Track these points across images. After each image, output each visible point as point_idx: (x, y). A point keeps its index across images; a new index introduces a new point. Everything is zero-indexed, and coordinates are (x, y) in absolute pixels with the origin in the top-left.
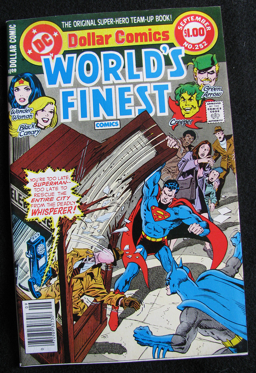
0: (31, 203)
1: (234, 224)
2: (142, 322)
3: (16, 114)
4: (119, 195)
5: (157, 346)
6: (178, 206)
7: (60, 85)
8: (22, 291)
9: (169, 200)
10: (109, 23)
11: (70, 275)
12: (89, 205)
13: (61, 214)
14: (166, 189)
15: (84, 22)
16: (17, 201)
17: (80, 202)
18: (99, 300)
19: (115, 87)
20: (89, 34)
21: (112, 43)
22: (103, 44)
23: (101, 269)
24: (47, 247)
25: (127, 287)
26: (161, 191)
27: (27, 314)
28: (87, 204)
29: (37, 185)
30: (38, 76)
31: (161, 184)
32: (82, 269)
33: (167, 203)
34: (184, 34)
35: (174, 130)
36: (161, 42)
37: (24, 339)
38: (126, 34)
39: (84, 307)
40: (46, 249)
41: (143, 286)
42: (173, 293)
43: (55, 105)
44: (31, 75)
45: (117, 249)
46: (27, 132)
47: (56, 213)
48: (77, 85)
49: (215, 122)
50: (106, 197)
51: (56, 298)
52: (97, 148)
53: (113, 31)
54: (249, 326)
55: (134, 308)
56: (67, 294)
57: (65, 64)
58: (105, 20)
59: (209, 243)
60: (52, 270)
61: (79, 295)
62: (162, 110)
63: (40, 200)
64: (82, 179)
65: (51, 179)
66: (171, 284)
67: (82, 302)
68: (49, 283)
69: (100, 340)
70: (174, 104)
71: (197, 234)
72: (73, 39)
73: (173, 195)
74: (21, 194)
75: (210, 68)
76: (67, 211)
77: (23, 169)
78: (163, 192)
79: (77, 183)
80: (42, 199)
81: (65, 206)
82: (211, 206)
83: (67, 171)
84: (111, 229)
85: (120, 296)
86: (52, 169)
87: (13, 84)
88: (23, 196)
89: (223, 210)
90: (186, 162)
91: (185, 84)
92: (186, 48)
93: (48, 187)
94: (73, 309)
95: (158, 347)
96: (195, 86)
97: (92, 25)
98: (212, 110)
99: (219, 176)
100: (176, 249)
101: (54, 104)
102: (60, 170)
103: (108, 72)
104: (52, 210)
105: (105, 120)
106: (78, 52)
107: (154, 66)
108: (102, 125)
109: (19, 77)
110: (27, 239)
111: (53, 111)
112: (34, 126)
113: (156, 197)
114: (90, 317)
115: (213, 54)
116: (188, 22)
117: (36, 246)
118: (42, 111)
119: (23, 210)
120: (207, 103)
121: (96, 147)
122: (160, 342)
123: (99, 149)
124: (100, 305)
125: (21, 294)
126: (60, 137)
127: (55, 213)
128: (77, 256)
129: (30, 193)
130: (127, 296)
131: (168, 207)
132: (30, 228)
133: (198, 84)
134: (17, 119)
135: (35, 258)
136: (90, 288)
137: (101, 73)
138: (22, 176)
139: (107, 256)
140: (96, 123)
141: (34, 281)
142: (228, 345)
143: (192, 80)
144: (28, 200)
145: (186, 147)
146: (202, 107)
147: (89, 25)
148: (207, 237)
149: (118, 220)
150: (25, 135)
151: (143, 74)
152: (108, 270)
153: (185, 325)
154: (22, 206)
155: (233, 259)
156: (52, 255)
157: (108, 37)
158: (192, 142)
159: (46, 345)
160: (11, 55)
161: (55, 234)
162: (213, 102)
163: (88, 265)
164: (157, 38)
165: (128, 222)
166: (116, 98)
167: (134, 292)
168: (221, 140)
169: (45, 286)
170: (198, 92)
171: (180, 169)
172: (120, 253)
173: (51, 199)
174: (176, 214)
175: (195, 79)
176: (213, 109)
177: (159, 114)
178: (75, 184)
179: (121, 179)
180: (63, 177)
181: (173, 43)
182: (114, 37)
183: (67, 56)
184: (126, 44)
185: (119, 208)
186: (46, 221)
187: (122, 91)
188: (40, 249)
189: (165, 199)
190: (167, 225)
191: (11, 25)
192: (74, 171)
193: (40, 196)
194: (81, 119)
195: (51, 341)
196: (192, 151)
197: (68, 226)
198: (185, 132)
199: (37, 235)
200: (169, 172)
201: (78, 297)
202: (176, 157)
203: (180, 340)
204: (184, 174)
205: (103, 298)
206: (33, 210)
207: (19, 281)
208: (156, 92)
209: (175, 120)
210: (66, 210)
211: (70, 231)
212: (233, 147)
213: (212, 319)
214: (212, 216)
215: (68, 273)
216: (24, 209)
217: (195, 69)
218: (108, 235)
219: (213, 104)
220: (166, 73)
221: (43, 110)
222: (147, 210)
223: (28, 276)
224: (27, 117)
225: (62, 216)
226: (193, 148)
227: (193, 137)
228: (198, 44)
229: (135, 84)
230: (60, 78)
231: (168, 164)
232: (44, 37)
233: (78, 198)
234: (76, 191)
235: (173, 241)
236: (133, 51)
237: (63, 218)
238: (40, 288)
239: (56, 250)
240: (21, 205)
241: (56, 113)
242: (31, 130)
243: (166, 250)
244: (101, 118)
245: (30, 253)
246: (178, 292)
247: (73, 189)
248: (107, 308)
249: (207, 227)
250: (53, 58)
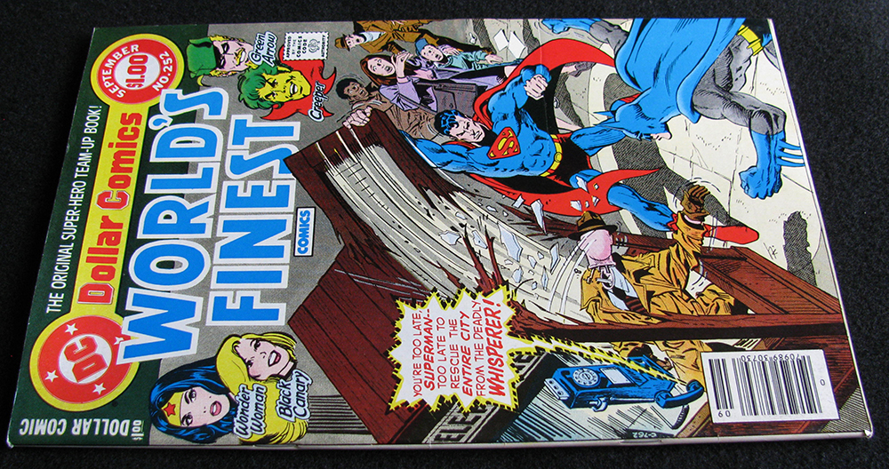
0: (475, 397)
1: (527, 29)
2: (732, 182)
3: (249, 424)
4: (461, 215)
5: (778, 160)
6: (490, 114)
7: (195, 325)
8: (689, 423)
9: (478, 128)
10: (75, 217)
11: (643, 318)
12: (483, 273)
13: (501, 331)
14: (454, 132)
15: (60, 267)
16: (469, 428)
17: (474, 291)
18: (694, 262)
19: (222, 214)
20: (89, 260)
21: (122, 216)
22: (120, 233)
23: (625, 255)
24: (580, 364)
25: (660, 208)
26: (456, 140)
27: (743, 414)
28: (479, 278)
29: (430, 382)
30: (163, 372)
31: (441, 139)
32: (627, 294)
33: (481, 131)
34: (136, 88)
35: (333, 114)
36: (142, 128)
37: (806, 421)
38: (109, 189)
39: (714, 292)
40: (585, 367)
41: (656, 178)
42: (667, 129)
43: (241, 337)
44: (158, 386)
45: (580, 224)
46: (298, 400)
47: (500, 342)
48: (203, 289)
49: (326, 47)
50: (466, 240)
51: (700, 349)
52: (355, 254)
53: (96, 213)
54: (719, 15)
55: (704, 197)
56: (686, 326)
57: (148, 312)
58: (65, 225)
59: (564, 68)
60: (635, 356)
61: (687, 301)
62: (289, 131)
63: (466, 375)
64: (423, 285)
65: (417, 351)
66: (649, 130)
67: (703, 295)
68: (665, 363)
69: (781, 261)
70: (278, 111)
71: (546, 85)
72: (92, 293)
73: (467, 120)
74: (450, 418)
75: (216, 50)
76: (496, 320)
77: (388, 410)
78: (460, 138)
79: (430, 295)
80: (464, 372)
81: (483, 322)
82: (490, 60)
83: (402, 316)
84: (536, 232)
85: (680, 223)
86: (395, 347)
88: (455, 414)
89: (499, 41)
90: (399, 97)
91: (240, 90)
92: (166, 86)
93: (437, 357)
94: (719, 313)
95: (780, 158)
96: (247, 75)
97: (70, 251)
98: (302, 50)
99: (432, 45)
100: (578, 121)
101: (237, 339)
102: (398, 330)
103: (184, 226)
104: (491, 351)
105: (293, 237)
106: (126, 282)
107: (191, 142)
108: (303, 243)
109: (155, 416)
110: (562, 408)
111: (255, 342)
112: (285, 383)
113: (469, 149)
114: (734, 281)
115: (188, 43)
116: (113, 80)
117: (578, 387)
118: (251, 364)
119: (489, 414)
120: (286, 58)
121: (352, 255)
122: (769, 153)
123: (358, 249)
124: (706, 260)
125: (697, 426)
126: (319, 328)
127: (498, 344)
128: (599, 301)
129: (448, 398)
130: (681, 208)
131: (491, 130)
132: (535, 401)
133: (245, 70)
134: (261, 421)
135: (607, 392)
136: (669, 279)
137: (184, 240)
138: (407, 415)
139: (596, 243)
140: (297, 254)
141: (664, 395)
142: (757, 46)
143: (235, 79)
144: (466, 402)
145: (370, 94)
147: (70, 257)
149: (518, 220)
150: (304, 405)
151: (203, 163)
152: (626, 241)
153: (728, 111)
154: (480, 417)
155: (592, 31)
156: (598, 354)
157: (106, 222)
158: (361, 85)
159: (812, 374)
160: (97, 433)
161: (549, 347)
162: (286, 49)
163: (618, 279)
164: (132, 133)
165: (520, 200)
166: (246, 214)
167: (670, 197)
168: (362, 39)
169: (672, 371)
170: (260, 70)
171: (414, 107)
172: (589, 217)
173: (466, 351)
174: (505, 117)
175: (233, 75)
176: (299, 48)
177: (296, 137)
178: (433, 302)
179: (427, 211)
180: (416, 324)
181: (150, 108)
182: (109, 212)
183: (129, 306)
184: (130, 191)
185: (490, 217)
186: (517, 364)
187: (234, 200)
188: (584, 379)
189: (474, 134)
190: (528, 133)
191: (21, 430)
192: (402, 301)
193: (456, 375)
194: (284, 284)
195: (800, 362)
196: (380, 87)
197: (529, 318)
198: (340, 96)
199: (552, 386)
200: (418, 124)
201: (691, 302)
202: (389, 113)
203: (759, 122)
204: (425, 101)
205: (688, 254)
206: (490, 392)
207: (666, 430)
208: (248, 140)
209: (312, 112)
210: (493, 321)
211: (541, 315)
212: (378, 23)
213: (711, 69)
214: (511, 60)
215: (638, 321)
216: (487, 413)
217: (213, 73)
218: (550, 239)
219: (288, 49)
220: (211, 122)
221: (249, 364)
222: (497, 167)
223: (653, 408)
224: (260, 398)
225: (506, 329)
226: (373, 85)
227: (351, 83)
228: (162, 66)
229: (223, 177)
230: (179, 325)
231: (402, 124)
232: (71, 355)
233: (465, 296)
234: (449, 300)
235: (560, 124)
236: (150, 178)
237: (511, 328)
238: (679, 382)
239: (587, 345)
240: (477, 418)
241: (262, 335)
243: (578, 136)
244: (287, 244)
245: (596, 403)
246: (663, 121)
247: (444, 305)
248: (709, 247)
249: (533, 68)
250: (127, 338)
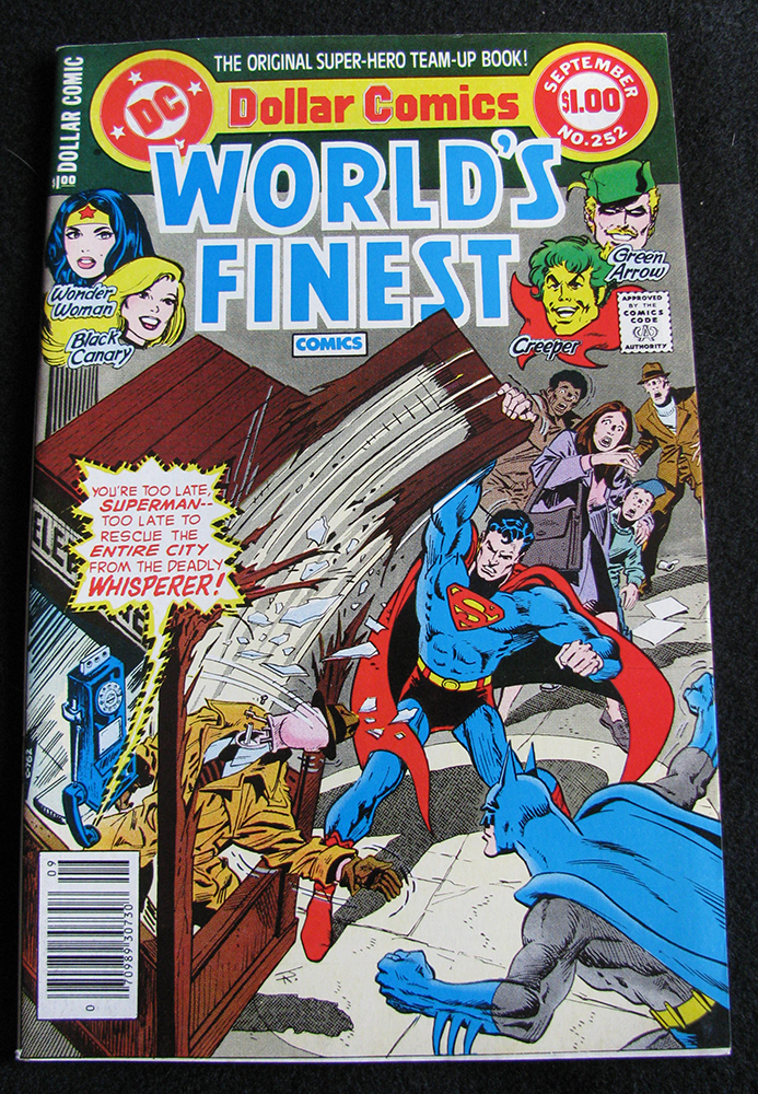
0: (89, 559)
1: (694, 649)
2: (406, 937)
3: (65, 302)
4: (354, 547)
5: (446, 1015)
6: (527, 589)
7: (199, 227)
8: (41, 821)
9: (502, 569)
10: (349, 64)
11: (192, 781)
12: (264, 574)
13: (178, 595)
14: (495, 538)
15: (277, 60)
16: (47, 551)
17: (237, 562)
18: (275, 861)
19: (357, 241)
20: (289, 92)
21: (355, 119)
22: (330, 121)
23: (288, 768)
24: (128, 692)
25: (364, 824)
26: (480, 540)
27: (50, 893)
28: (256, 568)
29: (110, 507)
30: (138, 199)
31: (481, 520)
32: (228, 763)
33: (497, 576)
34: (561, 104)
35: (523, 369)
36: (494, 122)
37: (37, 974)
38: (395, 97)
39: (228, 883)
40: (124, 699)
41: (415, 824)
42: (503, 851)
43: (180, 281)
44: (117, 196)
45: (338, 708)
46: (94, 354)
47: (163, 593)
48: (247, 230)
50: (314, 553)
51: (144, 851)
52: (295, 409)
53: (358, 88)
55: (382, 891)
56: (178, 838)
57: (217, 171)
58: (337, 55)
59: (617, 703)
60: (137, 764)
61: (215, 843)
62: (492, 310)
63: (118, 550)
64: (247, 497)
65: (153, 491)
66: (500, 822)
67: (223, 867)
68: (126, 802)
69: (271, 987)
70: (527, 296)
71: (583, 674)
72: (244, 103)
73: (515, 555)
74: (63, 531)
75: (633, 199)
76: (195, 589)
77: (74, 458)
78: (484, 545)
79: (232, 506)
80: (123, 547)
81: (192, 573)
82: (628, 591)
83: (203, 472)
84: (326, 647)
85: (337, 851)
86: (161, 464)
87: (62, 217)
88: (67, 536)
89: (664, 605)
90: (555, 460)
91: (560, 241)
92: (567, 143)
93: (145, 515)
94: (196, 886)
95: (450, 1018)
96: (590, 246)
97: (300, 67)
98: (637, 317)
99: (653, 504)
100: (516, 718)
101: (178, 278)
102: (184, 468)
103: (338, 196)
104: (151, 582)
105: (322, 330)
106: (257, 140)
107: (472, 187)
108: (313, 344)
109: (80, 198)
110: (69, 665)
111: (173, 298)
112: (116, 338)
113: (464, 558)
114: (244, 914)
115: (643, 162)
116: (573, 72)
117: (96, 687)
118: (143, 297)
119: (65, 576)
120: (621, 296)
121: (294, 406)
122: (459, 1004)
123: (303, 413)
124: (278, 879)
125: (37, 830)
126: (190, 372)
127: (160, 590)
128: (218, 724)
129: (88, 528)
130: (363, 854)
131: (498, 590)
132: (80, 633)
133: (597, 243)
134: (68, 314)
135: (88, 723)
136: (249, 823)
137: (320, 198)
138: (68, 479)
139: (308, 728)
140: (297, 338)
141: (81, 794)
142: (671, 1020)
143: (582, 231)
144: (82, 550)
145: (559, 417)
146: (608, 307)
147: (293, 68)
148: (611, 685)
149: (346, 623)
150: (86, 361)
151: (439, 208)
152: (309, 770)
153: (537, 952)
154: (62, 565)
155: (691, 753)
156: (141, 716)
157: (344, 102)
158: (574, 404)
159: (102, 996)
160: (62, 139)
161: (155, 656)
163: (250, 754)
164: (484, 111)
165: (378, 627)
166: (358, 269)
167: (383, 841)
168: (662, 400)
169: (113, 810)
170: (598, 263)
171: (537, 481)
172: (349, 721)
173: (151, 551)
174: (521, 610)
175: (589, 228)
177: (482, 322)
178: (223, 510)
179: (361, 501)
180: (192, 489)
181: (529, 128)
182: (360, 102)
183: (225, 148)
184: (394, 123)
185: (351, 585)
186: (132, 613)
187: (376, 253)
188: (108, 696)
189: (491, 566)
190: (494, 642)
191: (70, 59)
192: (225, 471)
193: (120, 538)
194: (252, 325)
195: (120, 983)
196: (573, 431)
197: (197, 632)
198: (555, 375)
199: (100, 655)
200: (506, 486)
201: (213, 850)
202: (527, 445)
203: (519, 998)
204: (548, 496)
205: (287, 855)
206: (94, 579)
207: (34, 791)
208: (477, 260)
209: (527, 340)
210: (193, 585)
211: (200, 647)
212: (695, 424)
213: (621, 937)
214: (628, 622)
215: (188, 774)
216: (67, 574)
217: (591, 201)
218: (314, 666)
220: (506, 208)
221: (144, 294)
222: (434, 596)
223: (64, 778)
224: (97, 311)
225: (181, 602)
226: (577, 421)
227: (579, 391)
228: (601, 133)
229: (414, 235)
230: (199, 208)
231: (504, 465)
232: (161, 95)
233: (231, 550)
234: (226, 530)
236: (414, 145)
237: (182, 608)
238: (98, 817)
239: (156, 704)
240: (60, 562)
241: (182, 305)
242: (106, 348)
243: (489, 716)
244: (312, 324)
245: (74, 708)
246: (519, 847)
247: (218, 524)
248: (298, 887)
249: (614, 654)
250: (183, 152)
